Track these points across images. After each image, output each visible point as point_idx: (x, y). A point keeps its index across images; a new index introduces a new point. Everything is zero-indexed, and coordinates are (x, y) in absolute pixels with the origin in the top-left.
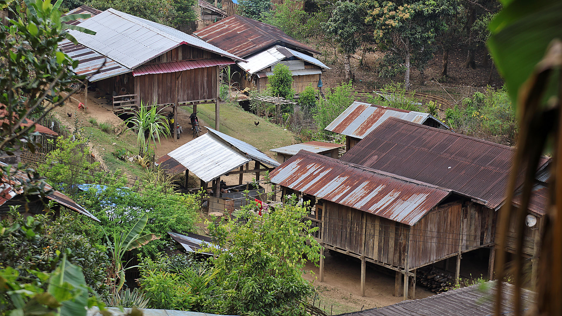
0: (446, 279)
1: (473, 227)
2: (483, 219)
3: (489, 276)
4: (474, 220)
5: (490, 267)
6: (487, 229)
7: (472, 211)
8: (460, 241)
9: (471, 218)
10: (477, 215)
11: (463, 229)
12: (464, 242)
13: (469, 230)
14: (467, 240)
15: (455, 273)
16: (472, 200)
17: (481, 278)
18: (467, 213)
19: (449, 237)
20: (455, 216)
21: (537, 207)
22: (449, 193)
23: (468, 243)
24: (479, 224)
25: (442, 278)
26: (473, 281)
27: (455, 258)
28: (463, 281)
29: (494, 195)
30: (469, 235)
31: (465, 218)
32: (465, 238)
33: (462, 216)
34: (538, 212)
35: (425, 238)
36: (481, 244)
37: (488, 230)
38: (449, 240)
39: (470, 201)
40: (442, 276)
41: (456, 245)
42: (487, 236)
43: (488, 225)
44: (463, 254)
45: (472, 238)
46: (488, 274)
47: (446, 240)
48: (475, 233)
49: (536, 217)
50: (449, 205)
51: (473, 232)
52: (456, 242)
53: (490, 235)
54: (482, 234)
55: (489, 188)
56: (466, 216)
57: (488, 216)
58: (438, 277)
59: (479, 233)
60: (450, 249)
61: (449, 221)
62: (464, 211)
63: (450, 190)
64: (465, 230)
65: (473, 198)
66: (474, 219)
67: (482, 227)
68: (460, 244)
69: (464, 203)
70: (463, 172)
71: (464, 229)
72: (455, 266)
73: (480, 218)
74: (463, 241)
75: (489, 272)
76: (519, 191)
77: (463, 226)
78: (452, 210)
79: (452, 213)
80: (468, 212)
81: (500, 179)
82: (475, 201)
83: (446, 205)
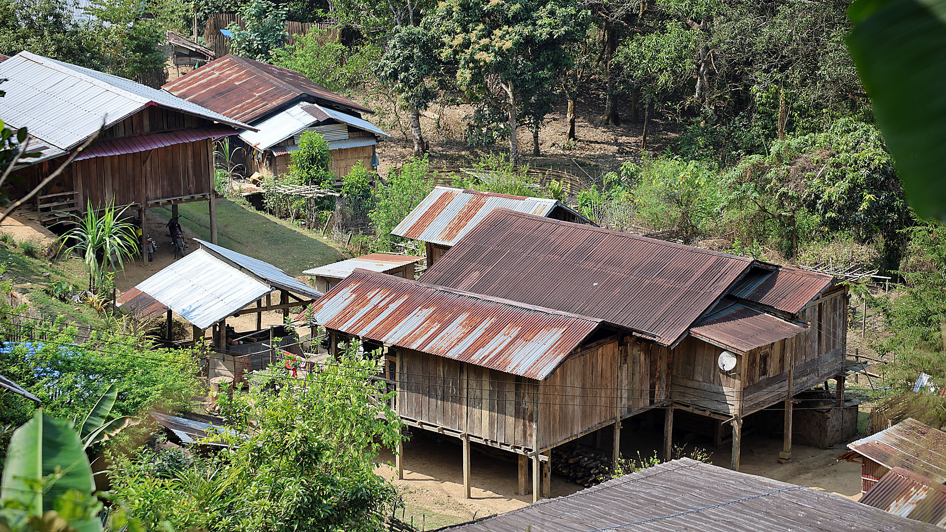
0: (599, 462)
1: (637, 378)
2: (653, 363)
3: (666, 452)
4: (639, 366)
5: (667, 439)
6: (660, 378)
7: (634, 352)
8: (619, 400)
9: (634, 363)
10: (642, 357)
11: (621, 381)
12: (624, 401)
13: (631, 382)
14: (629, 399)
15: (612, 453)
16: (634, 333)
17: (655, 457)
18: (627, 355)
19: (601, 394)
20: (609, 361)
21: (737, 338)
22: (598, 324)
23: (631, 403)
24: (647, 371)
25: (592, 461)
26: (642, 463)
27: (611, 428)
28: (626, 463)
29: (668, 323)
30: (631, 391)
31: (624, 364)
32: (625, 395)
33: (619, 361)
34: (739, 348)
35: (562, 398)
36: (652, 402)
37: (660, 380)
38: (600, 399)
39: (631, 336)
40: (592, 458)
41: (611, 407)
42: (661, 389)
43: (660, 372)
44: (624, 422)
45: (637, 394)
46: (664, 451)
47: (596, 400)
48: (641, 385)
49: (736, 355)
50: (598, 344)
51: (637, 385)
52: (612, 403)
53: (664, 388)
54: (652, 387)
55: (660, 313)
56: (626, 360)
57: (661, 358)
58: (586, 459)
59: (647, 387)
60: (603, 414)
61: (599, 370)
62: (623, 352)
63: (600, 320)
64: (625, 382)
65: (635, 331)
66: (639, 364)
67: (652, 375)
68: (619, 405)
69: (622, 340)
70: (618, 290)
71: (624, 381)
72: (612, 440)
73: (648, 361)
74: (623, 399)
75: (666, 446)
76: (707, 315)
77: (621, 375)
78: (604, 352)
79: (604, 356)
80: (629, 354)
81: (676, 297)
82: (638, 335)
83: (594, 344)
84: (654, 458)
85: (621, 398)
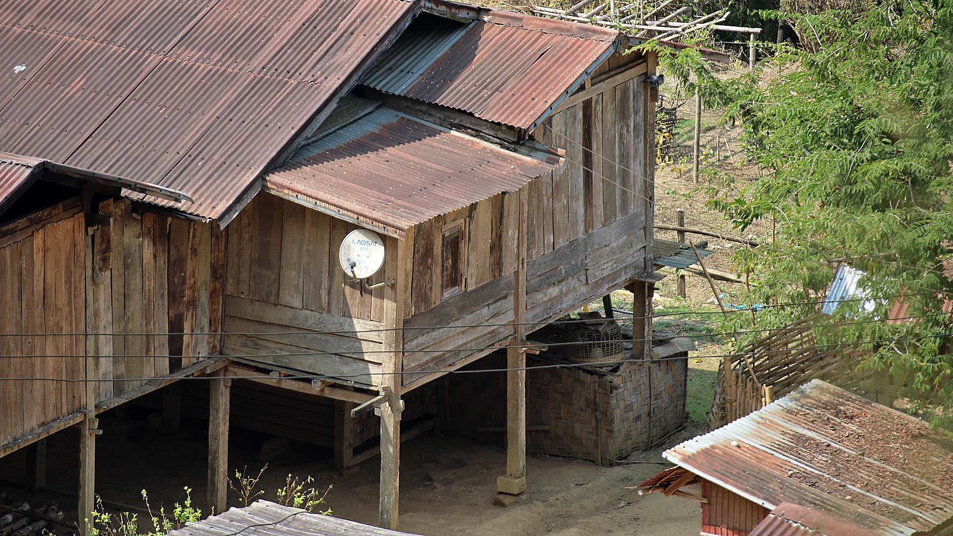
0: (42, 523)
1: (136, 304)
2: (175, 266)
3: (214, 491)
4: (139, 273)
5: (215, 458)
6: (193, 303)
7: (126, 240)
8: (91, 361)
9: (126, 267)
10: (148, 252)
11: (96, 314)
12: (106, 365)
13: (122, 316)
14: (116, 359)
15: (77, 498)
16: (124, 192)
17: (188, 502)
18: (108, 249)
19: (43, 349)
20: (63, 264)
21: (383, 196)
22: (29, 171)
23: (122, 369)
24: (162, 284)
25: (24, 521)
26: (155, 519)
27: (73, 435)
28: (114, 524)
29: (210, 163)
30: (122, 338)
31: (101, 270)
32: (107, 349)
33: (89, 263)
34: (390, 220)
36: (175, 365)
37: (195, 307)
38: (43, 363)
39: (118, 198)
40: (25, 514)
41: (72, 381)
42: (196, 331)
43: (193, 288)
44: (106, 418)
45: (137, 346)
46: (209, 488)
47: (33, 366)
48: (147, 324)
49: (384, 239)
50: (32, 223)
51: (137, 323)
52: (72, 371)
53: (206, 330)
54: (176, 326)
55: (188, 139)
56: (105, 260)
57: (194, 252)
58: (9, 518)
59: (162, 326)
60: (52, 400)
61: (38, 287)
62: (98, 240)
63: (34, 161)
64: (106, 317)
65: (129, 186)
66: (139, 269)
67: (174, 297)
68: (91, 375)
69: (95, 209)
70: (78, 82)
71: (102, 314)
72: (76, 465)
73: (162, 261)
74: (103, 361)
75: (213, 475)
76: (307, 138)
77: (96, 300)
78: (49, 243)
79: (50, 253)
80: (114, 244)
81: (228, 97)
82: (136, 196)
83: (23, 222)
84: (184, 507)
85: (97, 358)
